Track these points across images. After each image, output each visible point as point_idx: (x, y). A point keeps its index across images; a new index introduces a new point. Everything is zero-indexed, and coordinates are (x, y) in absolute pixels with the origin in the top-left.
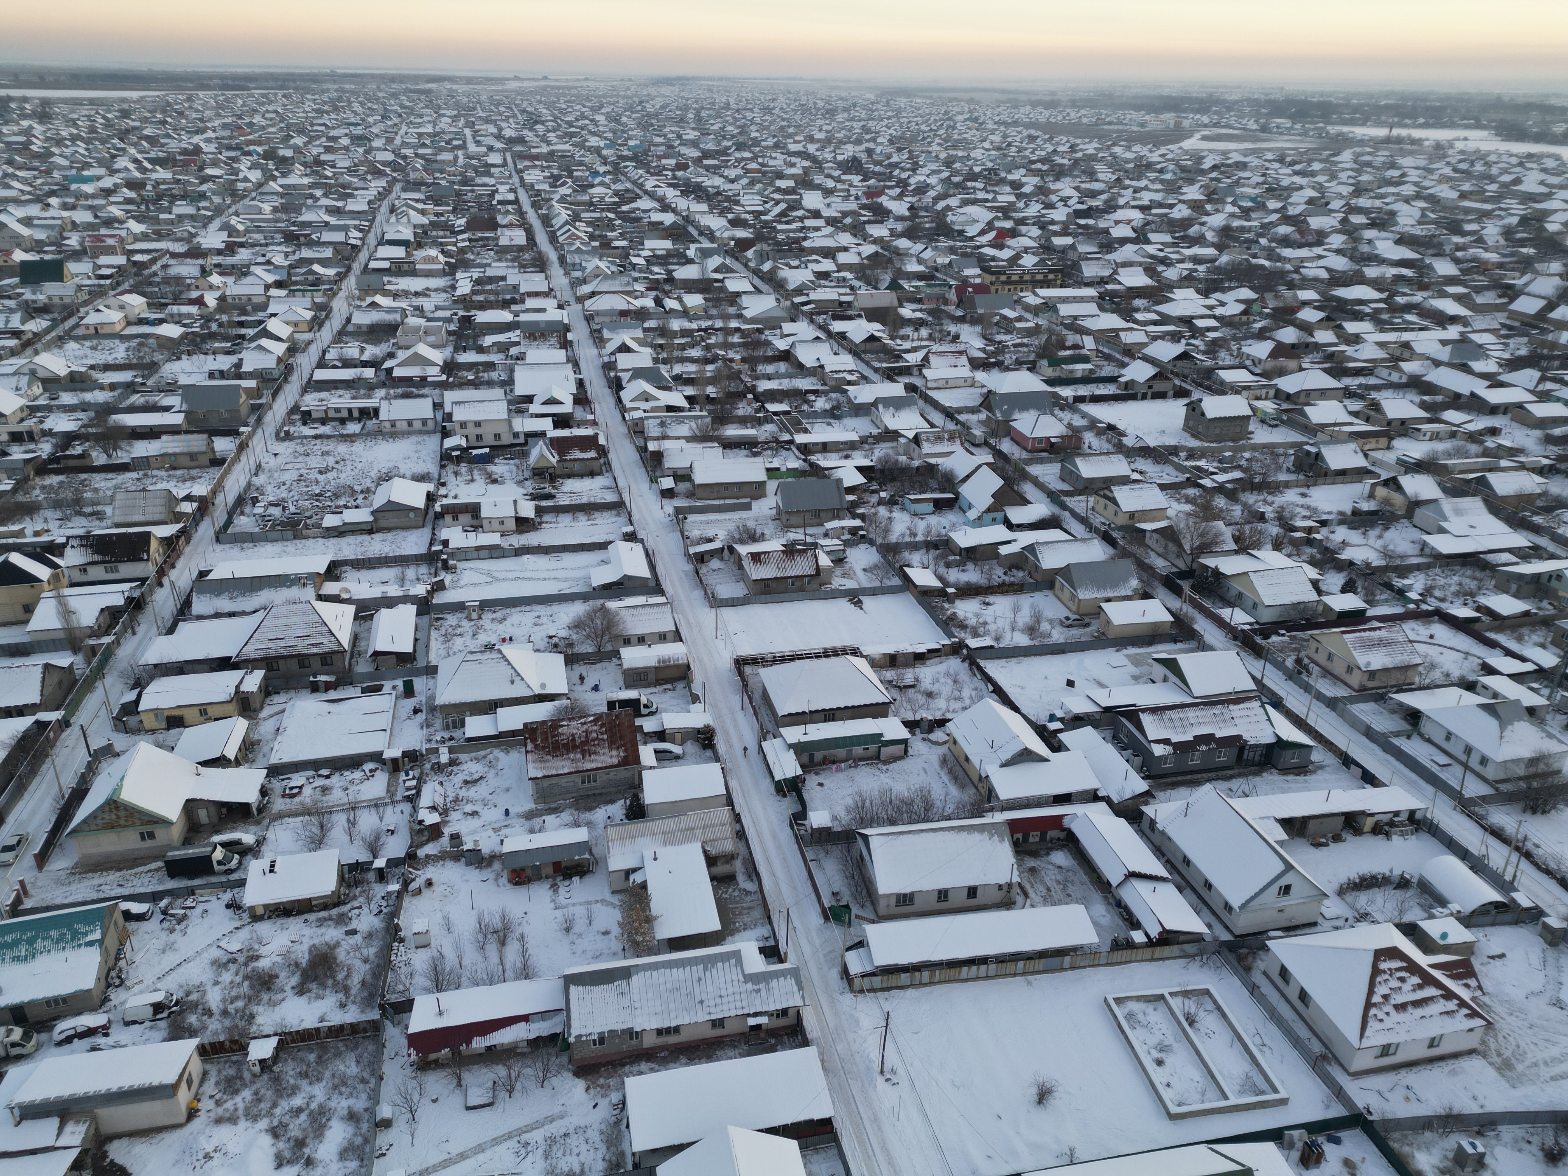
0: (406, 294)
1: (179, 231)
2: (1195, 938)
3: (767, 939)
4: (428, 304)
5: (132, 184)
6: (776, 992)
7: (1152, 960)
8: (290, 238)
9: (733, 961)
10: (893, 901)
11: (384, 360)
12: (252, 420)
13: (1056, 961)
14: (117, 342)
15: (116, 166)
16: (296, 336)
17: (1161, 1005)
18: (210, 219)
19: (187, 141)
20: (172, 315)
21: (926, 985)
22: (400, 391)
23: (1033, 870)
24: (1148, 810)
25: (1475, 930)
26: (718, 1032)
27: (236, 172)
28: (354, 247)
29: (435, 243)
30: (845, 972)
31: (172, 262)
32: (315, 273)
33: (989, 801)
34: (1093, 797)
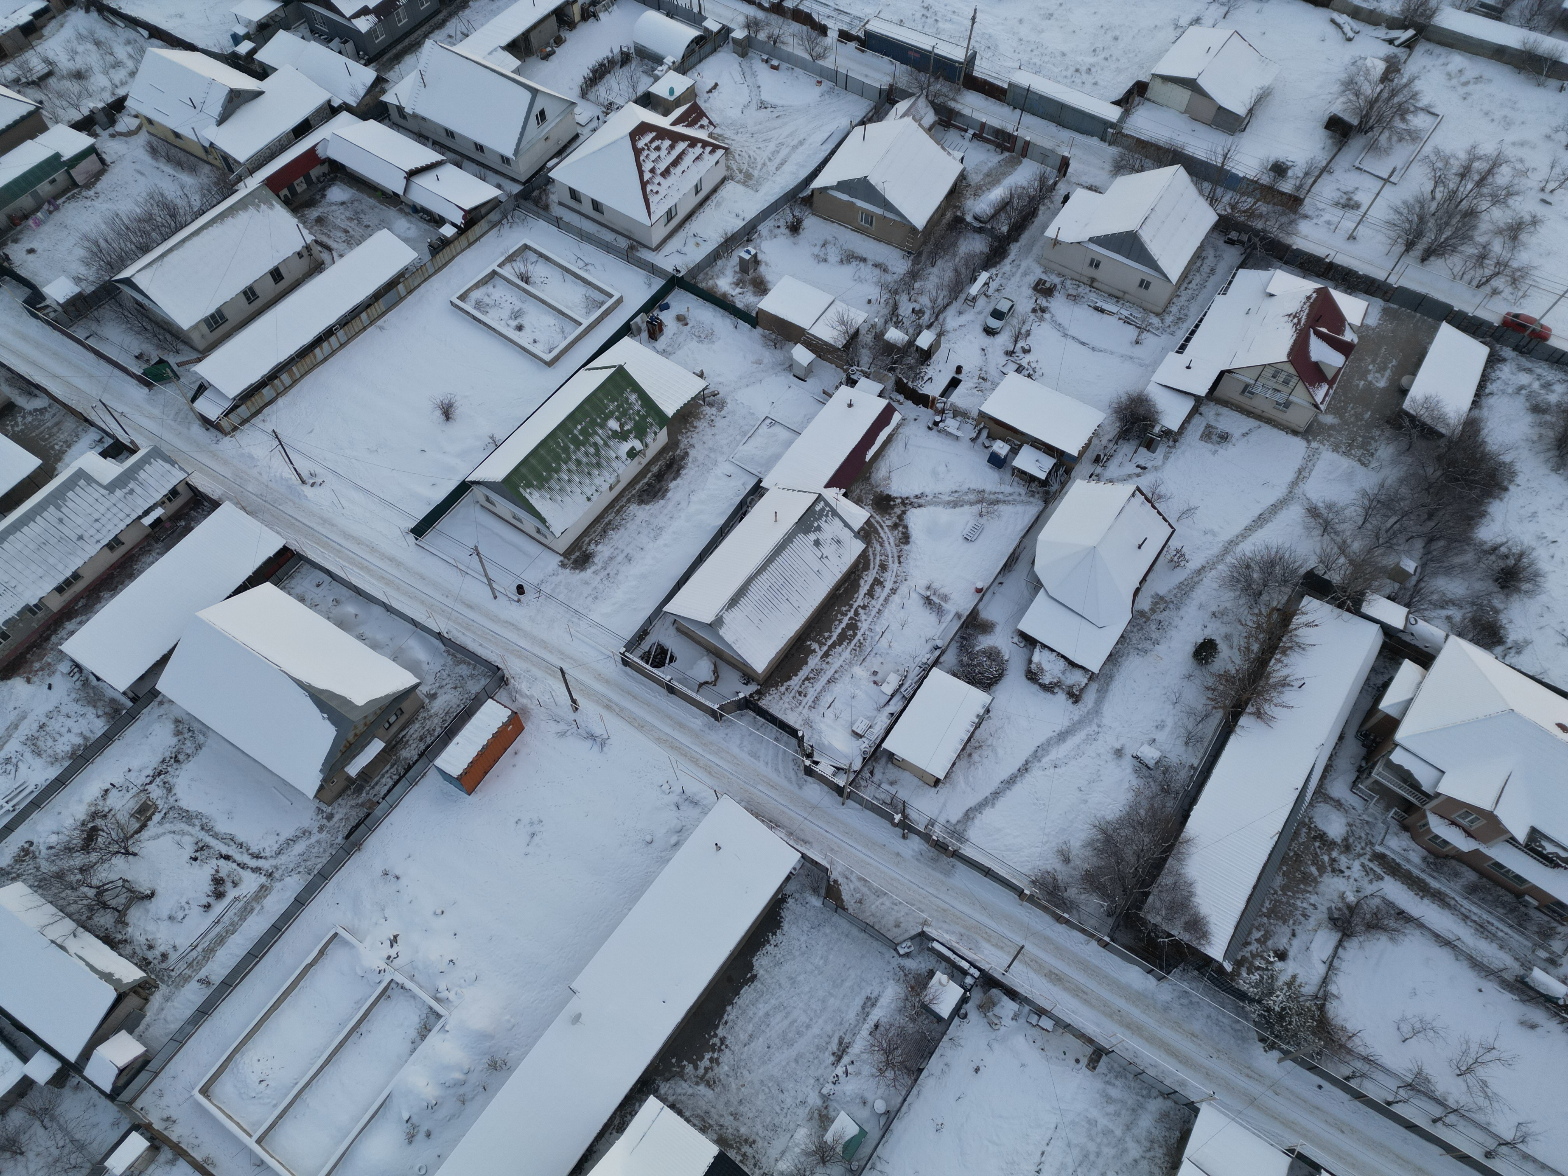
2: (493, 204)
3: (101, 441)
6: (151, 481)
7: (470, 245)
9: (82, 482)
10: (205, 329)
13: (391, 295)
17: (497, 281)
21: (291, 386)
23: (320, 221)
24: (389, 98)
25: (690, 73)
26: (120, 551)
30: (206, 422)
33: (231, 171)
34: (329, 111)
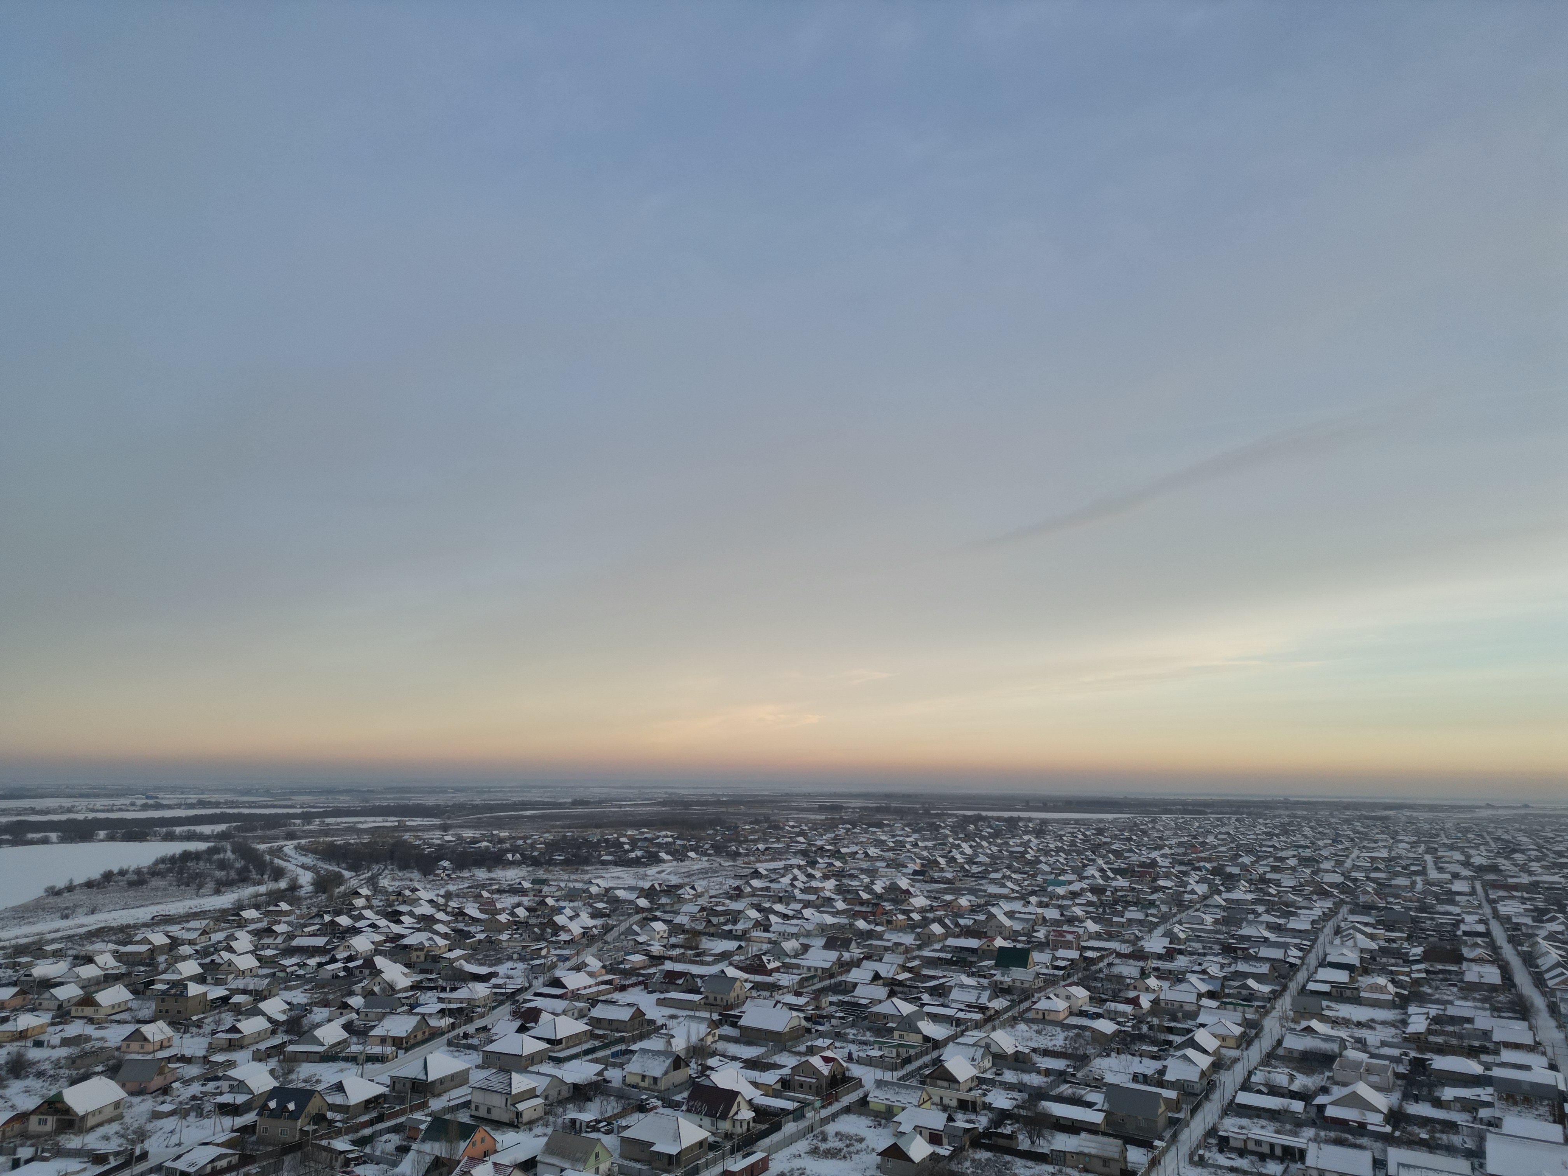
0: (1346, 1023)
1: (1127, 933)
4: (1372, 1038)
5: (1096, 890)
8: (1228, 950)
11: (1316, 1094)
12: (1167, 1135)
14: (1059, 1029)
15: (1085, 874)
16: (1223, 1051)
18: (1156, 925)
19: (1145, 856)
20: (1109, 1011)
22: (1332, 1134)
27: (1185, 884)
28: (1292, 965)
29: (1383, 971)
31: (1117, 961)
32: (1249, 988)
